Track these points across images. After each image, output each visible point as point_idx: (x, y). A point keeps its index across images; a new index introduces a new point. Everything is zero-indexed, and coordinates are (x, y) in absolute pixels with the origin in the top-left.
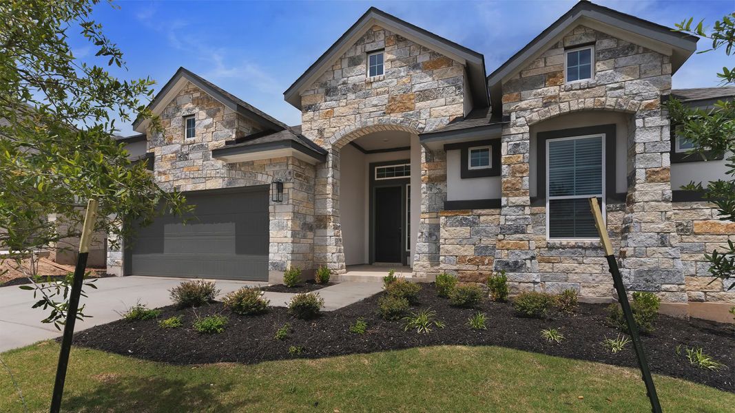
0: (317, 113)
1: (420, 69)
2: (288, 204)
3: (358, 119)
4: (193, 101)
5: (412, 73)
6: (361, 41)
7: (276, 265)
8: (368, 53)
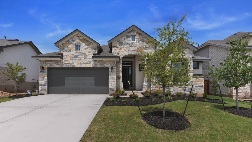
0: (117, 48)
1: (145, 42)
2: (115, 73)
3: (129, 52)
4: (80, 40)
5: (143, 43)
6: (130, 32)
7: (111, 89)
8: (131, 35)
